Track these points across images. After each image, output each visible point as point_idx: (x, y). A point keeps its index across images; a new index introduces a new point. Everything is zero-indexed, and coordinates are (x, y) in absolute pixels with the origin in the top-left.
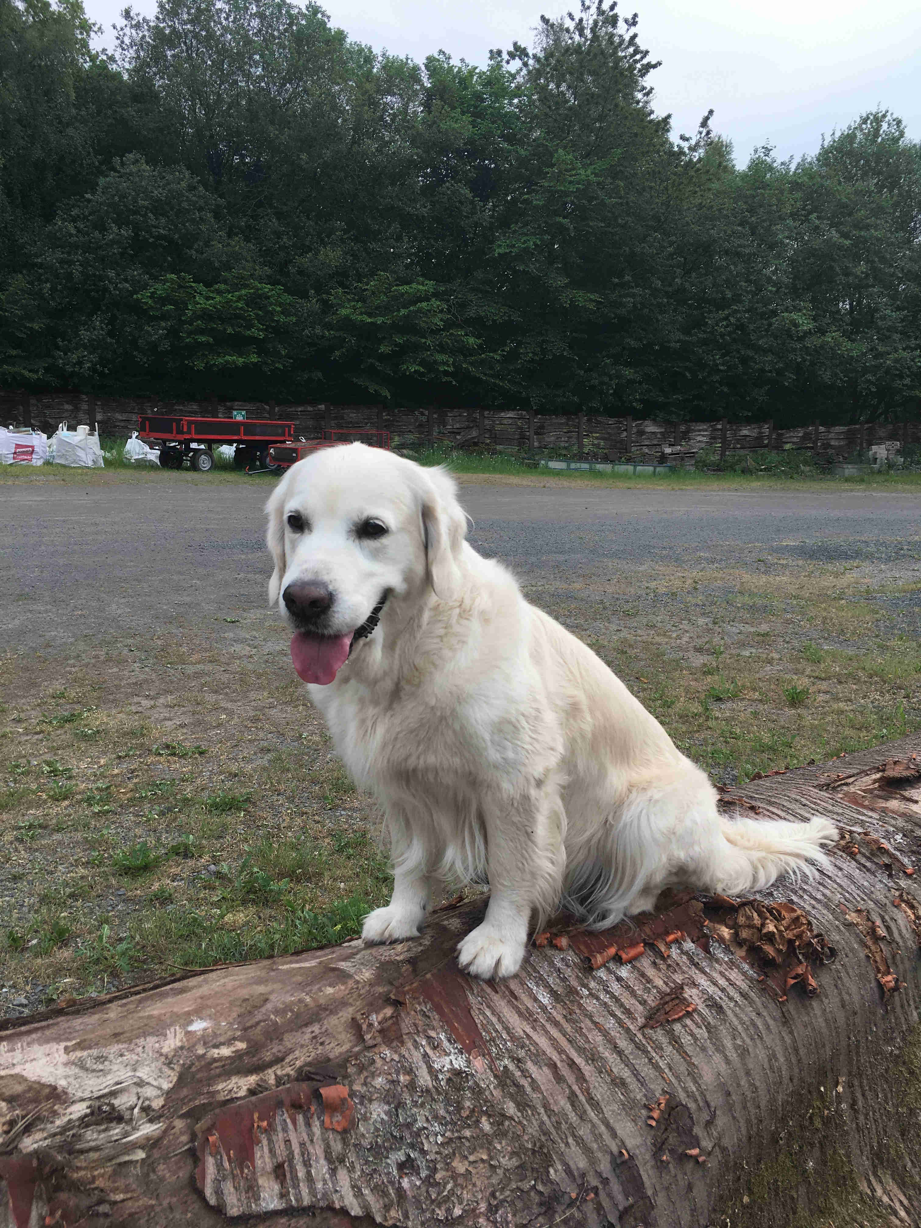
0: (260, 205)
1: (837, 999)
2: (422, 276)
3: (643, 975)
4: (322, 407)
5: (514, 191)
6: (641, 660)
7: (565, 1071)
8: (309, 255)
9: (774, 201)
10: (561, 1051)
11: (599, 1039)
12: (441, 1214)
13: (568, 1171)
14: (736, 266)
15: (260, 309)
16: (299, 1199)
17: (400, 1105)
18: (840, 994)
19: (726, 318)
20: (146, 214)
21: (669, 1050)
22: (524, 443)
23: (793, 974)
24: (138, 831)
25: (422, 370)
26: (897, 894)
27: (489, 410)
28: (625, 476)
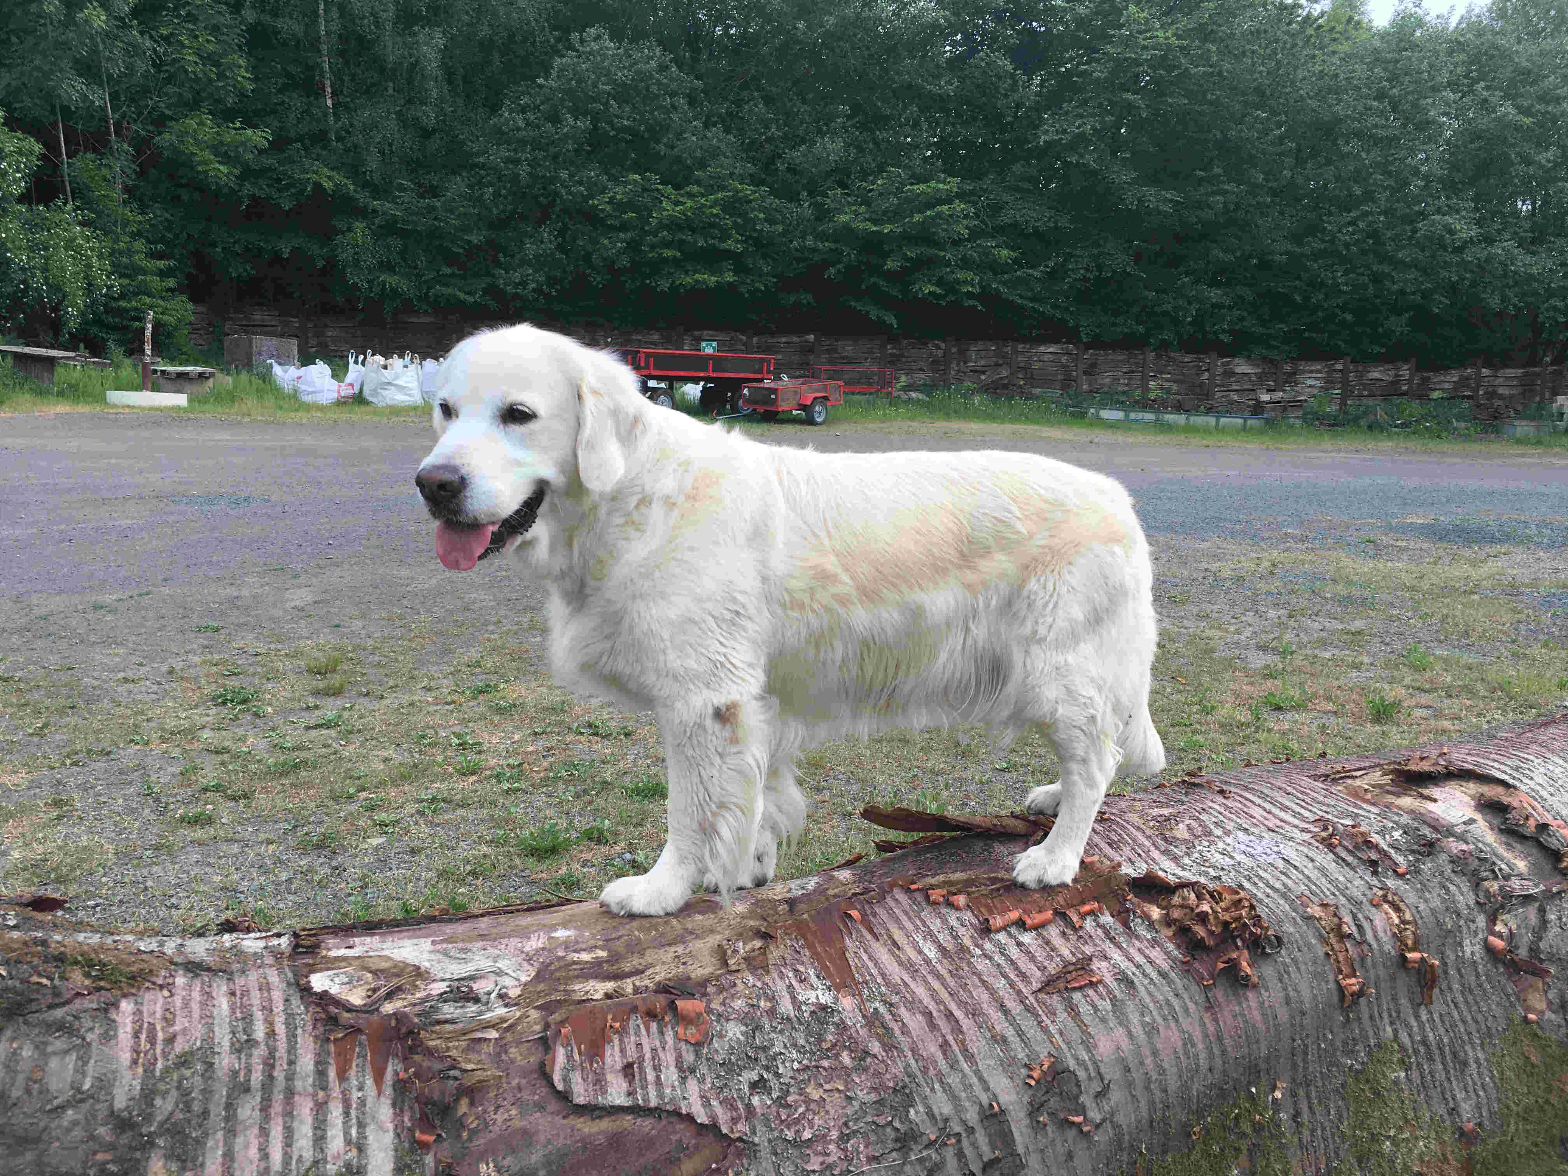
0: (745, 86)
1: (1282, 995)
2: (944, 172)
3: (1048, 943)
4: (811, 337)
5: (1072, 59)
6: (1183, 657)
7: (941, 1022)
8: (803, 148)
9: (1425, 66)
10: (938, 1002)
11: (985, 996)
12: (790, 1135)
13: (931, 1114)
14: (1368, 152)
15: (740, 215)
16: (646, 1100)
17: (758, 1028)
18: (1285, 989)
19: (1353, 223)
20: (607, 103)
21: (1062, 1015)
22: (1069, 386)
23: (1225, 958)
24: (549, 812)
25: (939, 291)
26: (1380, 893)
27: (1024, 342)
28: (1207, 431)
